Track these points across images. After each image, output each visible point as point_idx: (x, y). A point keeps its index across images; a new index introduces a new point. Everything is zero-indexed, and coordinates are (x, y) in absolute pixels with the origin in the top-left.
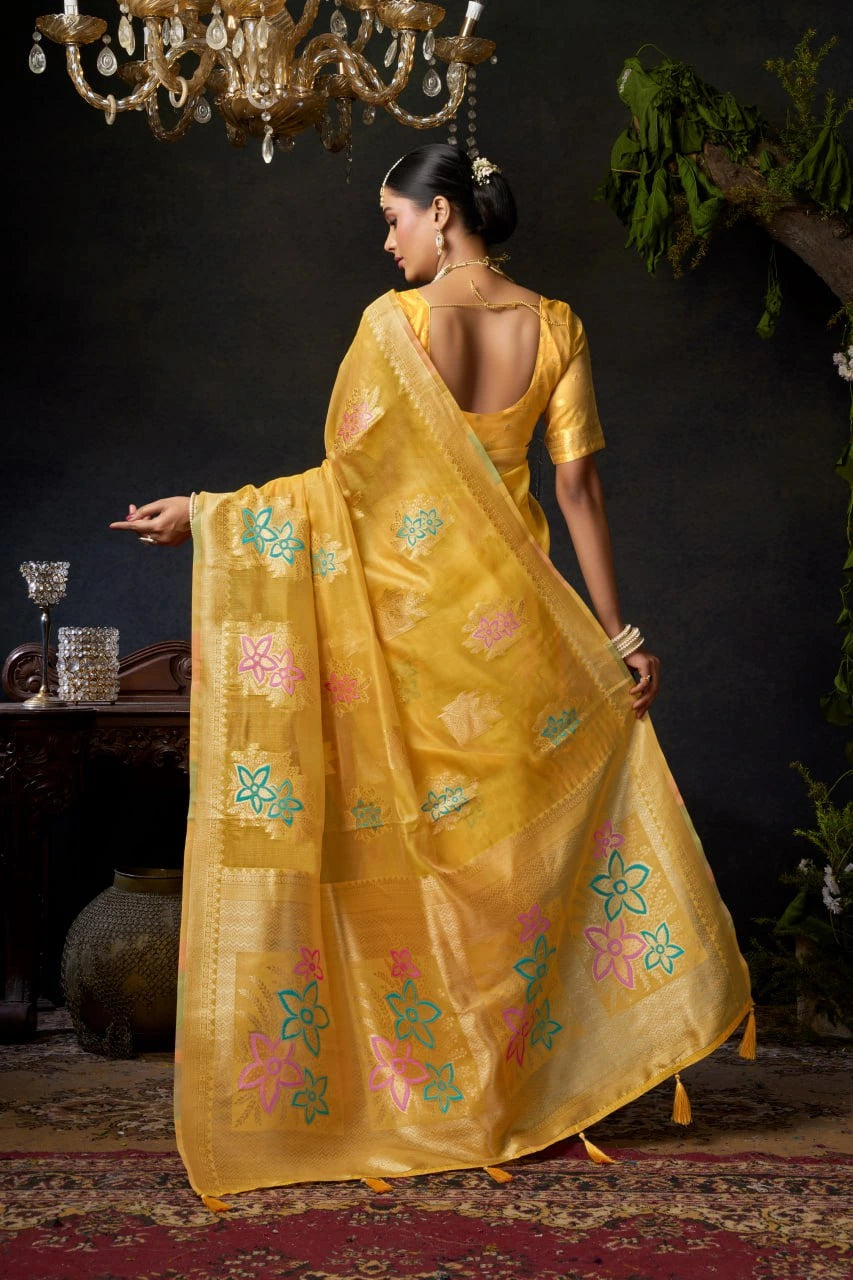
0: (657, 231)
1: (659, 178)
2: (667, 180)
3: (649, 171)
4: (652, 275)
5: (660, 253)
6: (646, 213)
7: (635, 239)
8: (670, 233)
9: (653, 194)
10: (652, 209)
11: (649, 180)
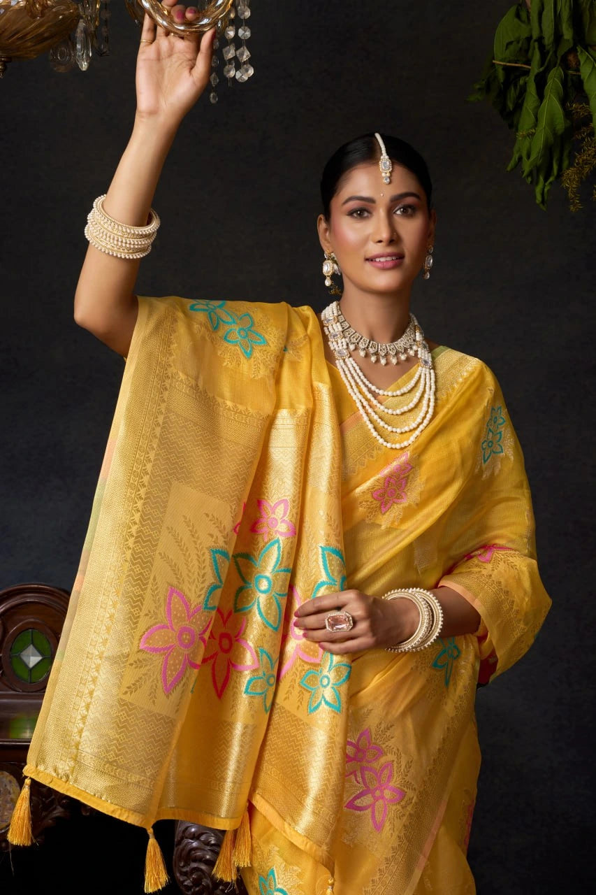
0: (549, 150)
1: (554, 80)
2: (564, 83)
3: (541, 69)
4: (541, 206)
5: (551, 179)
6: (535, 125)
7: (520, 159)
8: (566, 153)
9: (546, 101)
10: (543, 122)
11: (541, 82)
